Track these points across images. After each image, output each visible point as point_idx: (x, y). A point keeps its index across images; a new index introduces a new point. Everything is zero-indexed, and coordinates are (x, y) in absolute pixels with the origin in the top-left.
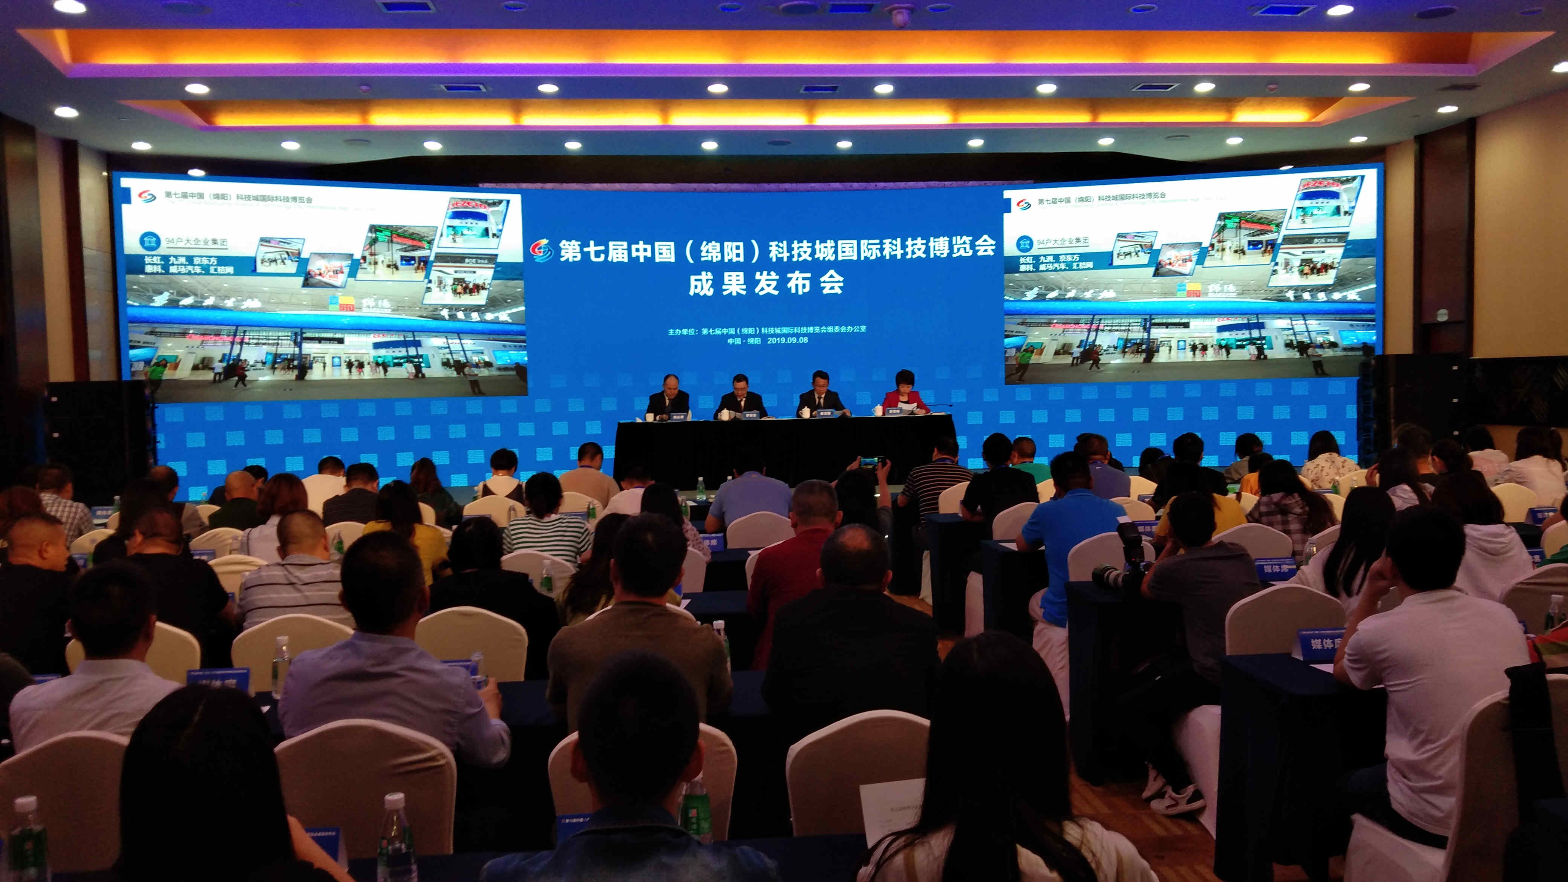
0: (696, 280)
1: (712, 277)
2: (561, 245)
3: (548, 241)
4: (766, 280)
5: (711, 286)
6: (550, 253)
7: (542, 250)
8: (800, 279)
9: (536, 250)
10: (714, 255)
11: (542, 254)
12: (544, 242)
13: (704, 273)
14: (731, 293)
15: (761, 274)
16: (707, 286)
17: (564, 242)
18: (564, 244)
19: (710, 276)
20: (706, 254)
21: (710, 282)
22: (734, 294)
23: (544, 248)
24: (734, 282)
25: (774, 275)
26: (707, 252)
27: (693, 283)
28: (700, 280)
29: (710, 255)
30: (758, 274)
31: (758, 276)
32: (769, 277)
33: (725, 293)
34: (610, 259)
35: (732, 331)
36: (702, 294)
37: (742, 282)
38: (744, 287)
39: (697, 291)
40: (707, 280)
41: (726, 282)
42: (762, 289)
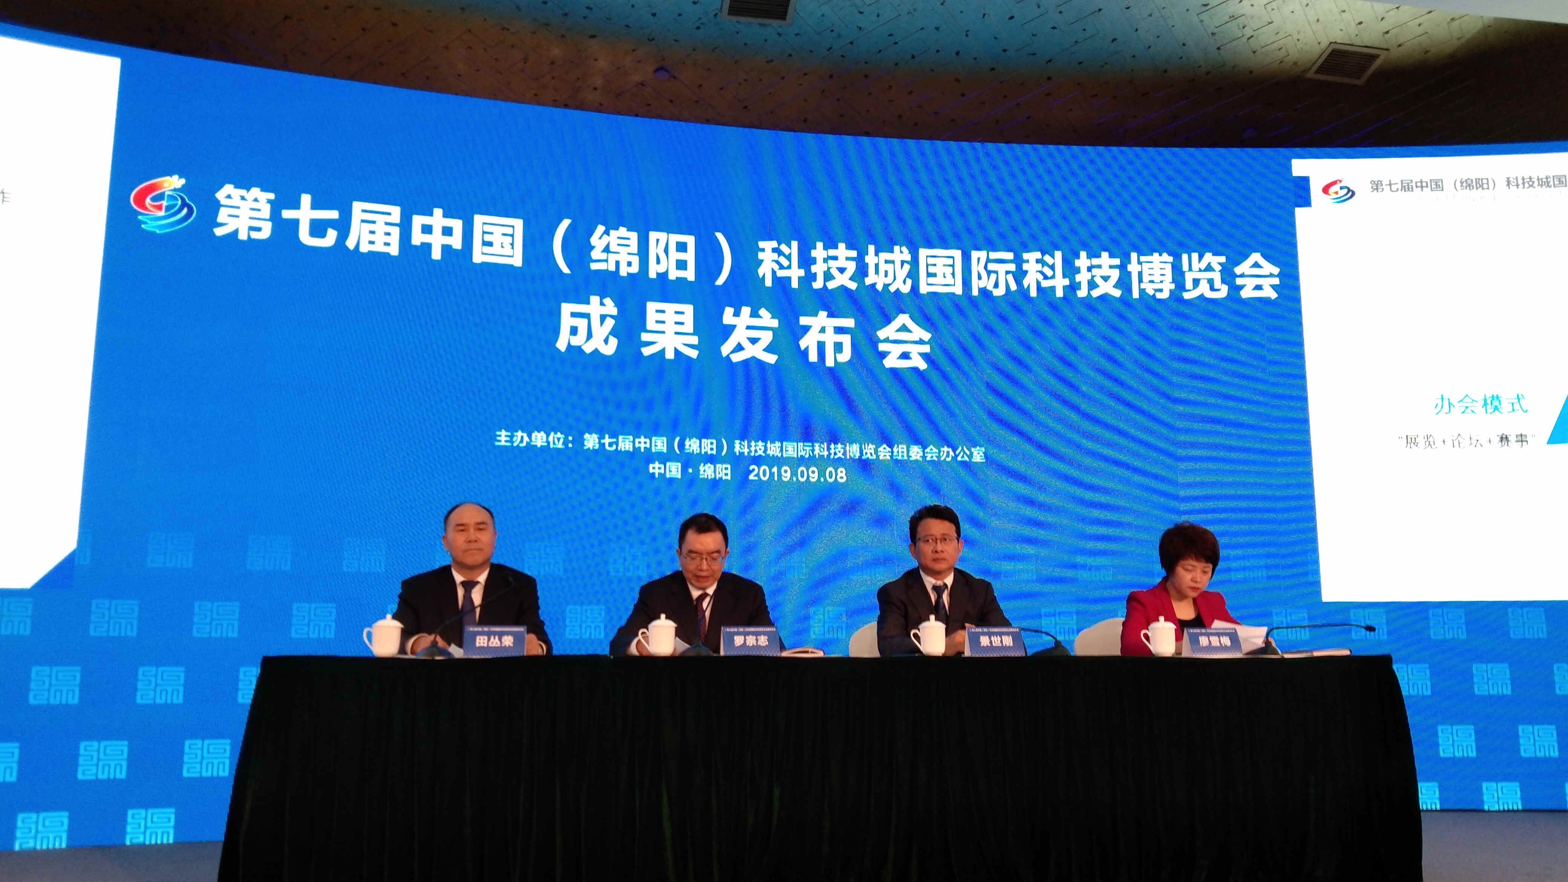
0: (574, 315)
1: (614, 311)
2: (220, 195)
3: (183, 181)
4: (748, 328)
5: (613, 332)
6: (185, 211)
7: (165, 203)
8: (830, 331)
9: (148, 201)
10: (623, 259)
11: (162, 213)
12: (173, 183)
13: (595, 299)
14: (663, 351)
15: (737, 314)
16: (601, 331)
17: (228, 188)
18: (227, 193)
19: (610, 307)
20: (604, 256)
21: (610, 323)
22: (670, 355)
23: (171, 197)
24: (670, 328)
25: (767, 319)
26: (607, 250)
27: (566, 322)
28: (587, 316)
29: (612, 258)
30: (729, 311)
31: (728, 316)
32: (755, 322)
33: (646, 351)
34: (350, 244)
35: (660, 444)
36: (588, 349)
37: (689, 327)
38: (695, 340)
39: (576, 341)
40: (603, 318)
41: (650, 324)
42: (739, 348)
